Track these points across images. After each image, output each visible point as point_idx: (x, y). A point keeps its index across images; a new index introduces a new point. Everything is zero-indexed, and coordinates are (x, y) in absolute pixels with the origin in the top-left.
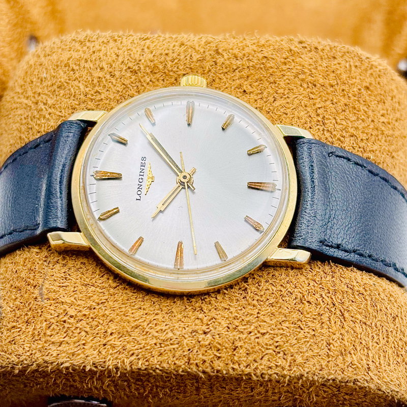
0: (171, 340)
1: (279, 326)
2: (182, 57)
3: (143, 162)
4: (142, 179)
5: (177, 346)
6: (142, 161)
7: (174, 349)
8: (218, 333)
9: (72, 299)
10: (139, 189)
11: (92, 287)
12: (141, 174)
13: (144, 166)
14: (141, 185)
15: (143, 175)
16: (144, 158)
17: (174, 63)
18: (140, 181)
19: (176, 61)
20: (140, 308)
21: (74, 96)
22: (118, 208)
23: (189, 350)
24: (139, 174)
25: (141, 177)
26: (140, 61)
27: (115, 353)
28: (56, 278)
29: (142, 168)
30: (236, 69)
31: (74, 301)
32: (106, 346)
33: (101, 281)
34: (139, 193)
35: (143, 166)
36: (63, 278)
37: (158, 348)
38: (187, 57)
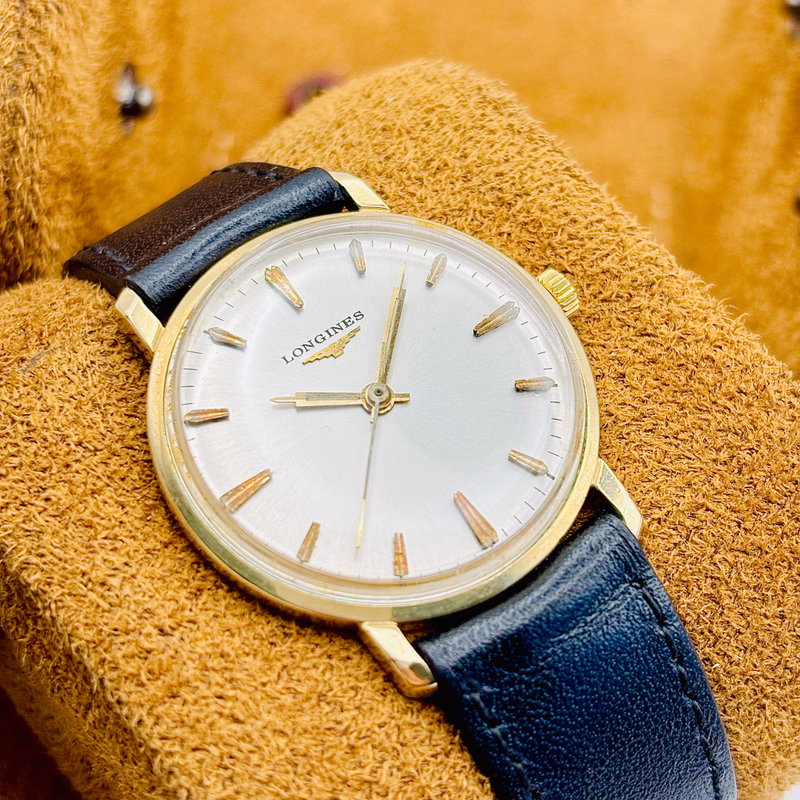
0: (109, 590)
1: (268, 733)
2: (590, 245)
3: (353, 319)
4: (324, 338)
5: (106, 606)
6: (352, 316)
7: (98, 606)
8: (179, 649)
9: (57, 405)
10: (303, 348)
11: (100, 416)
12: (331, 331)
13: (347, 326)
14: (312, 346)
15: (330, 335)
16: (359, 315)
17: (570, 242)
18: (319, 339)
19: (576, 242)
20: (123, 507)
21: (387, 158)
22: (245, 343)
23: (116, 630)
24: (328, 328)
25: (325, 334)
26: (528, 195)
27: (23, 529)
28: (73, 359)
29: (342, 325)
30: (649, 335)
31: (57, 409)
32: (24, 508)
33: (119, 420)
34: (298, 352)
35: (346, 324)
36: (81, 367)
37: (82, 583)
38: (598, 252)
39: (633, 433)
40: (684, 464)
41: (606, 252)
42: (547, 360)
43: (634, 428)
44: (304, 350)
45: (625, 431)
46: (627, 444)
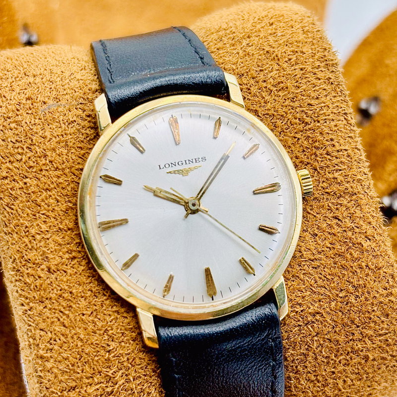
0: (34, 240)
1: (75, 337)
2: (335, 161)
3: (200, 160)
4: (182, 164)
5: (30, 247)
6: (201, 158)
7: (26, 245)
8: (53, 282)
9: (49, 137)
10: (170, 164)
11: (66, 151)
12: (187, 162)
13: (196, 162)
14: (175, 165)
15: (186, 164)
16: (204, 159)
17: (326, 156)
18: (180, 163)
19: (329, 157)
20: (58, 202)
22: (145, 151)
23: (30, 260)
24: (187, 159)
25: (184, 162)
27: (9, 192)
28: (67, 115)
29: (194, 161)
30: (339, 220)
31: (48, 139)
32: (14, 182)
33: (74, 157)
34: (167, 166)
36: (68, 121)
37: (24, 231)
38: (337, 167)
39: (306, 266)
40: (322, 291)
41: (340, 168)
42: (281, 219)
43: (308, 263)
44: (171, 166)
45: (303, 263)
46: (301, 269)
